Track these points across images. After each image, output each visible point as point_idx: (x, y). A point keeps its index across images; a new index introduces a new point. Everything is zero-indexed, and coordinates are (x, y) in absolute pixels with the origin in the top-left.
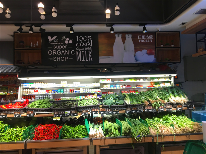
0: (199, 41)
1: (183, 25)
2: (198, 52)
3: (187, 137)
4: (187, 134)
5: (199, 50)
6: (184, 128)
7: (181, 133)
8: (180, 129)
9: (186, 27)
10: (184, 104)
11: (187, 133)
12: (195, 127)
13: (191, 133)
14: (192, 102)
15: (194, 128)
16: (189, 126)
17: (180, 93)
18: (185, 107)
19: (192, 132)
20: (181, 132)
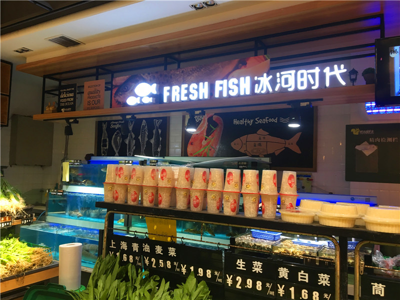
0: (49, 92)
1: (22, 54)
2: (45, 112)
3: (17, 281)
4: (20, 274)
5: (47, 109)
6: (14, 263)
7: (7, 276)
8: (5, 266)
9: (27, 59)
10: (17, 213)
11: (20, 272)
12: (35, 258)
13: (27, 272)
14: (31, 209)
15: (33, 260)
16: (25, 258)
17: (8, 191)
18: (17, 219)
19: (30, 268)
20: (7, 273)
